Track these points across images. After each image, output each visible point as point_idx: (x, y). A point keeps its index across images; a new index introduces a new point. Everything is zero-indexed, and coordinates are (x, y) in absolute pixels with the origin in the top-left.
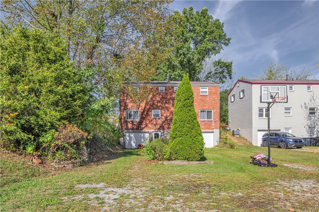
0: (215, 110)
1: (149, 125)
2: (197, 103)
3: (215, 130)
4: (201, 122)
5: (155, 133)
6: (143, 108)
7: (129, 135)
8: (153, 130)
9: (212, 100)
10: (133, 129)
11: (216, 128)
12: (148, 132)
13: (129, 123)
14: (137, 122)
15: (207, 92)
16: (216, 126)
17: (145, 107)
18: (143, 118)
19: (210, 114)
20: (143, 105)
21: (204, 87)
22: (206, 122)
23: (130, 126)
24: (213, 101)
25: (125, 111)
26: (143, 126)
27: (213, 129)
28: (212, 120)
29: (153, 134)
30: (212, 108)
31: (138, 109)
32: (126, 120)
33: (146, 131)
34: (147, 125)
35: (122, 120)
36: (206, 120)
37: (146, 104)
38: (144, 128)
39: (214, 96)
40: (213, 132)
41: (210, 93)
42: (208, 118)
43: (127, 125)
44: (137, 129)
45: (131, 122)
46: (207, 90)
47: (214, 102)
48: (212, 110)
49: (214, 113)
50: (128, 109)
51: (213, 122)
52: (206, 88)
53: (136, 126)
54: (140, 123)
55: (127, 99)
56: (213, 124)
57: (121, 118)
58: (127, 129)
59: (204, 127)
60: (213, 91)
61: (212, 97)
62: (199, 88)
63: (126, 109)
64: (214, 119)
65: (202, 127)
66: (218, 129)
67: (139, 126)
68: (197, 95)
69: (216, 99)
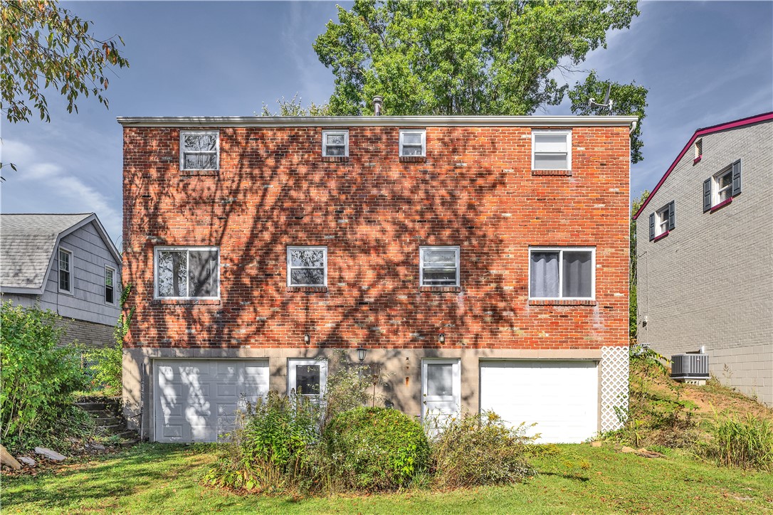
0: (609, 251)
1: (274, 327)
2: (514, 212)
3: (605, 352)
4: (537, 310)
5: (303, 363)
6: (244, 240)
7: (177, 374)
8: (293, 352)
9: (595, 195)
10: (192, 343)
11: (612, 342)
12: (264, 361)
13: (172, 313)
14: (215, 308)
15: (562, 157)
16: (610, 330)
17: (253, 236)
18: (240, 295)
19: (580, 267)
20: (241, 224)
21: (550, 132)
22: (559, 309)
23: (175, 328)
24: (599, 201)
25: (150, 255)
26: (243, 331)
27: (597, 346)
28: (593, 298)
29: (293, 372)
30: (591, 239)
31: (219, 244)
32: (156, 297)
33: (256, 352)
34: (261, 327)
35: (138, 299)
36: (561, 298)
37: (257, 219)
38: (246, 340)
39: (603, 178)
40: (595, 362)
41: (582, 161)
42: (568, 291)
43: (161, 326)
44: (214, 344)
45: (179, 310)
46: (566, 147)
47: (603, 205)
48: (593, 250)
49: (603, 263)
50: (164, 243)
51: (596, 309)
52: (563, 139)
53: (209, 330)
54: (228, 315)
55: (160, 194)
56: (597, 319)
57: (133, 289)
58: (162, 342)
59: (547, 335)
60: (596, 149)
61: (595, 180)
62: (524, 136)
63: (158, 244)
64: (604, 293)
65: (540, 335)
66: (621, 345)
67: (219, 332)
68: (515, 169)
69: (611, 190)
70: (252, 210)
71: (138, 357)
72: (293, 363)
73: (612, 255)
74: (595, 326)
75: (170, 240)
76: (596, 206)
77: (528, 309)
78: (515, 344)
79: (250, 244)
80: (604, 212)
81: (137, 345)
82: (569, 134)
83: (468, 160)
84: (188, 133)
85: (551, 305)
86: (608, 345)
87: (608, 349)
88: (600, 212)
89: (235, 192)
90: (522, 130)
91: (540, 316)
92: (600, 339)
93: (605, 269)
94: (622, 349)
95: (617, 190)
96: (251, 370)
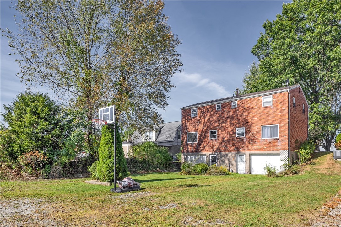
1: (207, 148)
2: (257, 118)
4: (263, 141)
5: (212, 155)
6: (201, 130)
7: (191, 158)
8: (210, 153)
9: (278, 111)
10: (192, 151)
12: (205, 155)
14: (196, 144)
15: (270, 102)
16: (283, 146)
17: (203, 128)
18: (201, 141)
20: (201, 126)
21: (267, 96)
23: (190, 148)
25: (186, 134)
26: (201, 149)
27: (279, 150)
28: (278, 138)
29: (211, 157)
30: (277, 122)
31: (197, 131)
32: (187, 142)
33: (204, 153)
34: (204, 148)
35: (184, 143)
36: (270, 138)
37: (204, 125)
38: (202, 150)
39: (281, 106)
40: (279, 154)
41: (275, 102)
43: (188, 148)
44: (196, 151)
45: (190, 145)
46: (271, 99)
47: (281, 113)
48: (278, 125)
49: (281, 128)
50: (188, 132)
51: (279, 140)
52: (271, 97)
53: (195, 148)
54: (198, 146)
56: (279, 143)
57: (183, 141)
58: (187, 151)
59: (266, 147)
60: (279, 99)
61: (278, 107)
62: (260, 99)
63: (187, 132)
64: (281, 136)
65: (264, 148)
66: (286, 149)
67: (197, 149)
68: (258, 107)
69: (283, 109)
70: (203, 123)
71: (184, 155)
72: (210, 155)
73: (283, 126)
74: (279, 145)
75: (189, 131)
76: (279, 114)
77: (261, 141)
78: (258, 150)
79: (202, 130)
80: (281, 115)
81: (184, 152)
82: (272, 96)
83: (246, 106)
84: (192, 109)
85: (266, 140)
86: (282, 150)
87: (282, 151)
88: (280, 115)
89: (200, 120)
90: (259, 97)
91: (264, 143)
92: (280, 148)
93: (281, 130)
94: (286, 151)
95: (285, 109)
96: (204, 157)
